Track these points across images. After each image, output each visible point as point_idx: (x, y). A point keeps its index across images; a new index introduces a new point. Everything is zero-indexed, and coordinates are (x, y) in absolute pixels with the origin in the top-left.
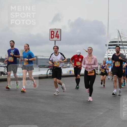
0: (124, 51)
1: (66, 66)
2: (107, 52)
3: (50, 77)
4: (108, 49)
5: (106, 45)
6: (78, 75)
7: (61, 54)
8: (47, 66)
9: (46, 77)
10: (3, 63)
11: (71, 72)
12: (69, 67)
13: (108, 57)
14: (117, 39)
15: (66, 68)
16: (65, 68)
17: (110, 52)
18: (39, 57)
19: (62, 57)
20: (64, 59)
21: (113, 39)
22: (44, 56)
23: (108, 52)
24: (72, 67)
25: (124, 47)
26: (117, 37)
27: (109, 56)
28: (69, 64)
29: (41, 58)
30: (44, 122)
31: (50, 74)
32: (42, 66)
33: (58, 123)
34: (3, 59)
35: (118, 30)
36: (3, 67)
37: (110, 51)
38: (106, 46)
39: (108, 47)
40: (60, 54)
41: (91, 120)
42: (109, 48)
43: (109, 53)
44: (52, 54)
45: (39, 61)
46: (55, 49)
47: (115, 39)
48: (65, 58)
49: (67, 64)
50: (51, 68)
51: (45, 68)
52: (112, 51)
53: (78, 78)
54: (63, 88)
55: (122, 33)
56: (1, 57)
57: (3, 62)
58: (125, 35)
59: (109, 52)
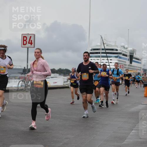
0: (108, 60)
8: (18, 77)
14: (99, 46)
21: (95, 46)
25: (108, 55)
26: (99, 44)
35: (101, 36)
47: (97, 46)
50: (22, 79)
52: (94, 60)
55: (105, 40)
58: (108, 42)
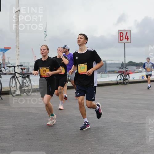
1: (138, 71)
3: (120, 83)
8: (117, 71)
9: (116, 83)
11: (144, 78)
12: (141, 72)
15: (138, 72)
16: (136, 73)
18: (108, 62)
22: (114, 61)
24: (144, 72)
28: (142, 68)
29: (110, 62)
30: (114, 133)
31: (120, 80)
32: (112, 71)
33: (130, 134)
45: (108, 66)
49: (139, 68)
50: (121, 73)
51: (115, 73)
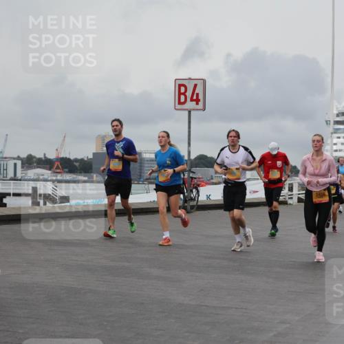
2: (329, 141)
4: (332, 133)
5: (327, 122)
6: (275, 203)
7: (246, 149)
10: (50, 172)
13: (332, 153)
15: (219, 183)
16: (216, 184)
17: (338, 140)
18: (146, 156)
19: (248, 156)
20: (252, 160)
23: (332, 141)
27: (336, 151)
29: (152, 156)
34: (50, 159)
36: (50, 181)
37: (339, 138)
38: (327, 124)
39: (332, 127)
40: (241, 149)
41: (288, 325)
42: (336, 131)
43: (335, 144)
44: (222, 149)
45: (146, 165)
46: (231, 137)
48: (254, 159)
53: (274, 209)
54: (246, 237)
56: (45, 155)
57: (50, 170)
59: (335, 141)
